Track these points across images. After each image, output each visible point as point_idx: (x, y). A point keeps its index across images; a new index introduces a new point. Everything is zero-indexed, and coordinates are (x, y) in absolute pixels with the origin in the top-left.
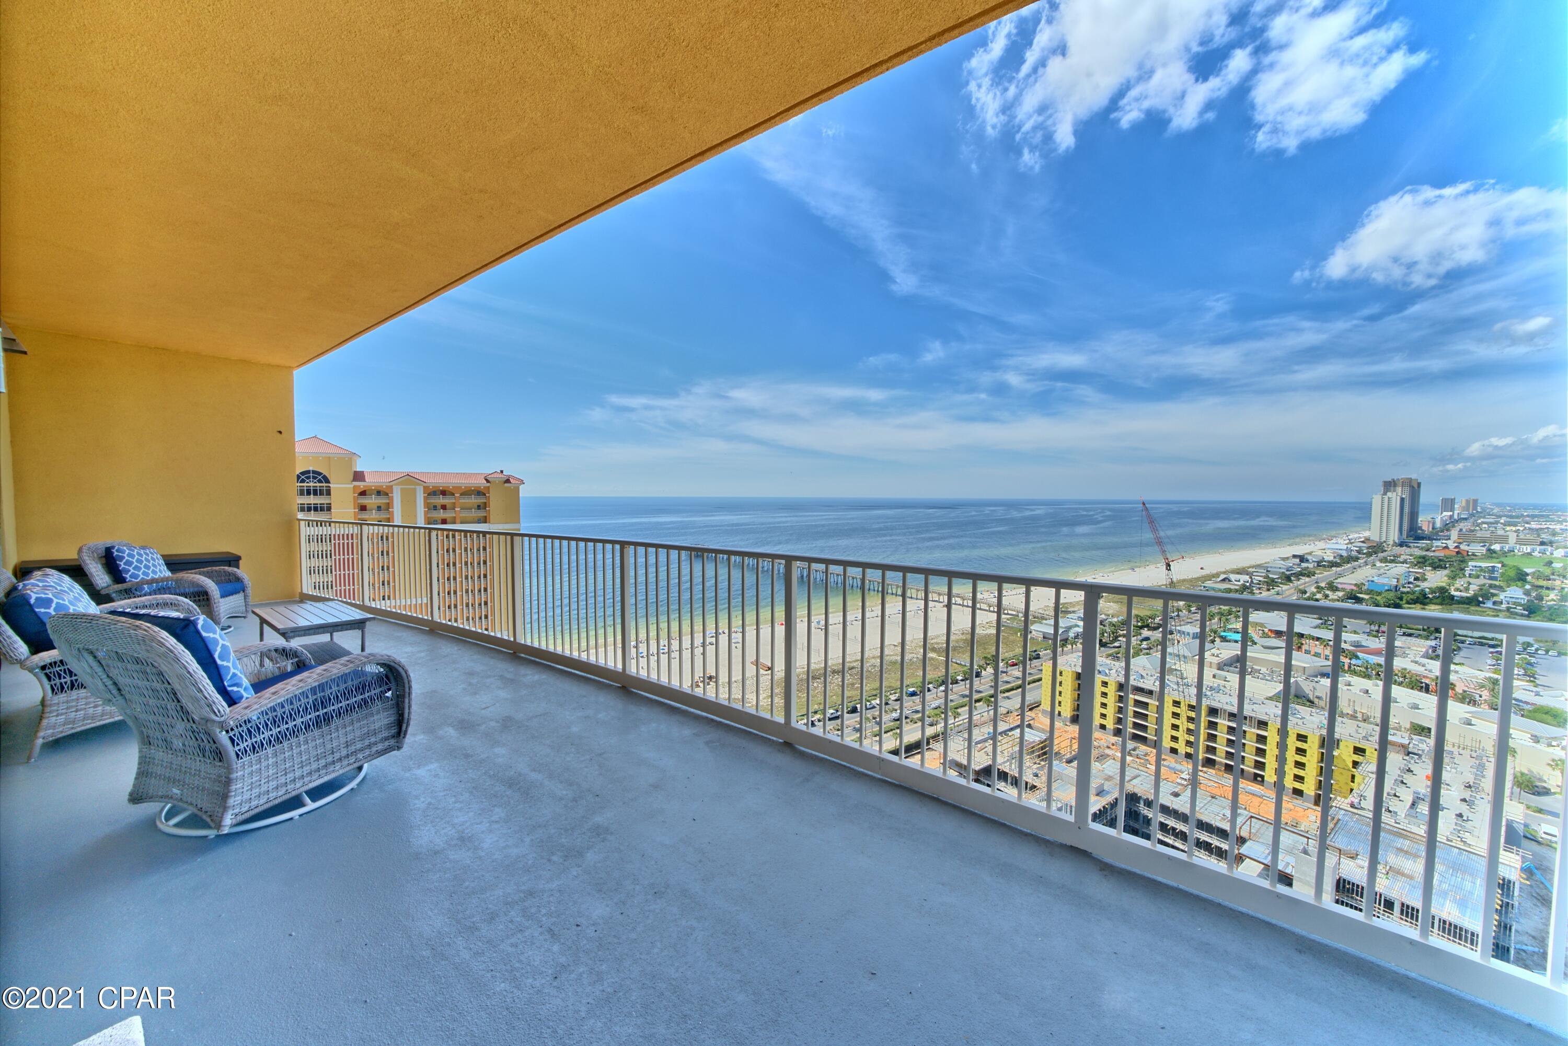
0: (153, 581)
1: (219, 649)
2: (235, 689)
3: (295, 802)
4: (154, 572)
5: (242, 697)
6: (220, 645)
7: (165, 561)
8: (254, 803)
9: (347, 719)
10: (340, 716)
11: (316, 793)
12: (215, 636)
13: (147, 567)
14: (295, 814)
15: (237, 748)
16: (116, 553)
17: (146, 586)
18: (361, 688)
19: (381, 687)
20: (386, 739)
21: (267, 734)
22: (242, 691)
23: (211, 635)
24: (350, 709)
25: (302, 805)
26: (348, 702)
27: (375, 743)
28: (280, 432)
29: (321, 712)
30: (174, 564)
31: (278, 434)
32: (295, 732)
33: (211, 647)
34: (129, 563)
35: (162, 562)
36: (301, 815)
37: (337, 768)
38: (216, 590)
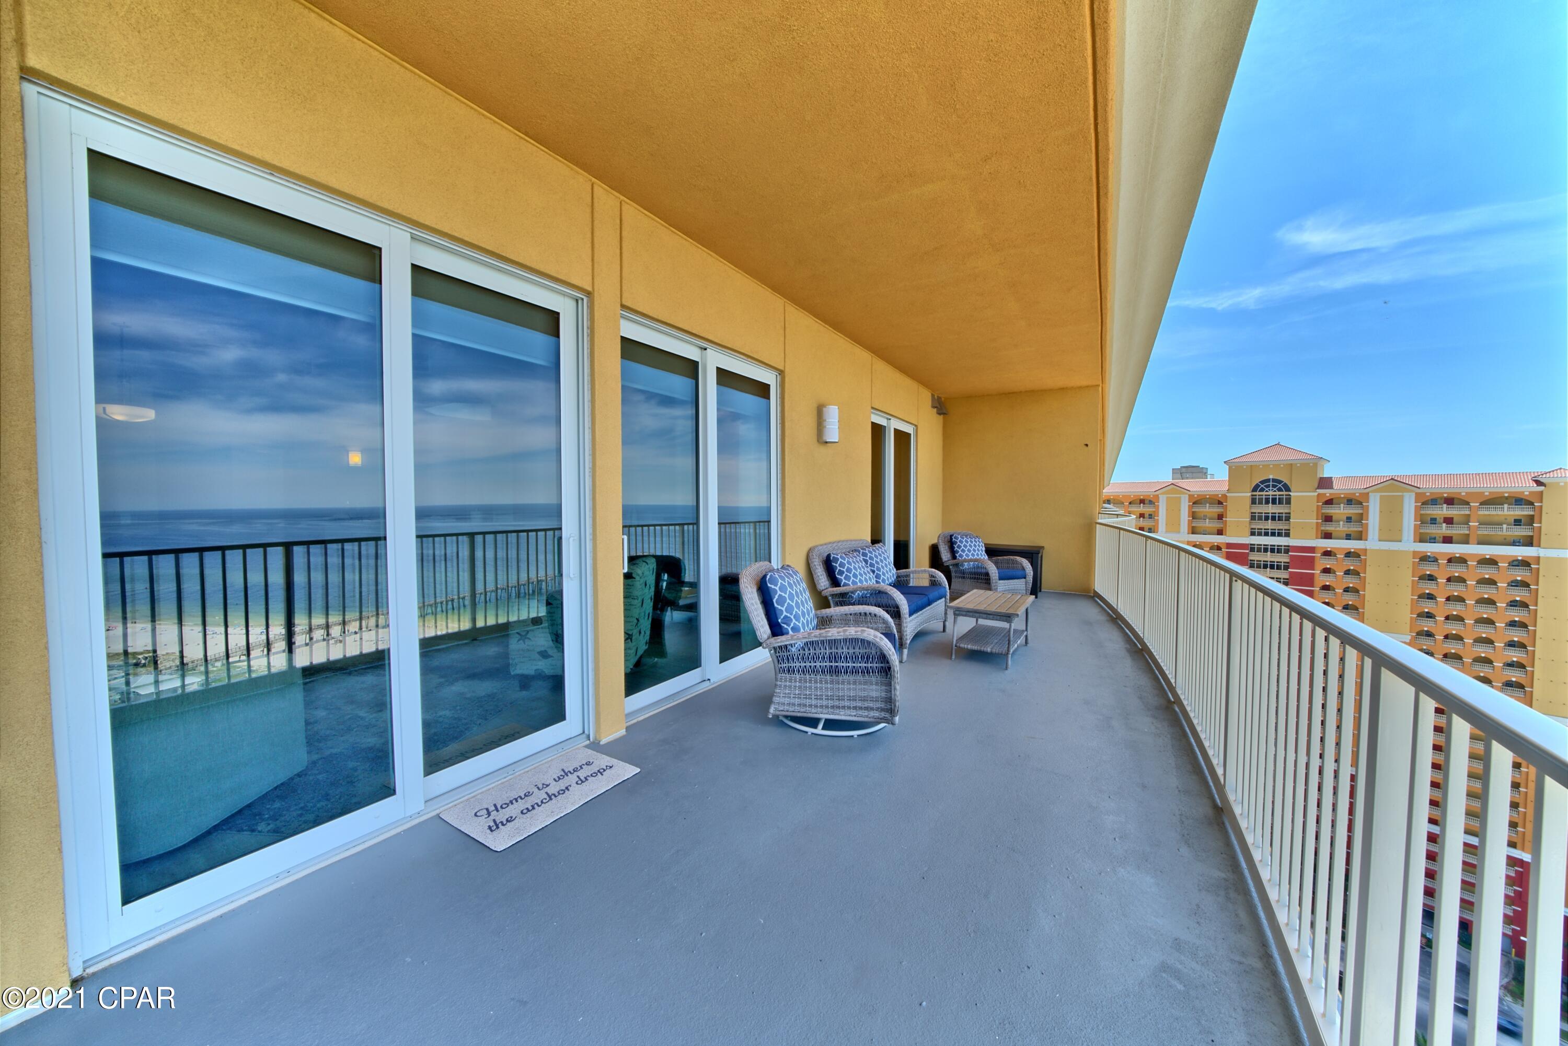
0: (971, 560)
1: (777, 597)
2: (785, 626)
3: (813, 723)
4: (973, 555)
5: (787, 633)
6: (778, 595)
7: (985, 548)
8: (786, 708)
9: (852, 678)
10: (847, 673)
11: (831, 724)
12: (775, 587)
13: (969, 551)
14: (810, 730)
15: (780, 666)
16: (954, 539)
17: (966, 564)
18: (867, 658)
19: (882, 663)
20: (882, 710)
21: (798, 664)
22: (790, 630)
23: (773, 587)
24: (855, 671)
25: (815, 727)
26: (854, 665)
27: (872, 709)
28: (1087, 445)
29: (833, 664)
30: (992, 552)
31: (1085, 447)
32: (814, 671)
33: (772, 593)
34: (959, 547)
35: (984, 549)
36: (812, 734)
37: (841, 713)
38: (995, 573)
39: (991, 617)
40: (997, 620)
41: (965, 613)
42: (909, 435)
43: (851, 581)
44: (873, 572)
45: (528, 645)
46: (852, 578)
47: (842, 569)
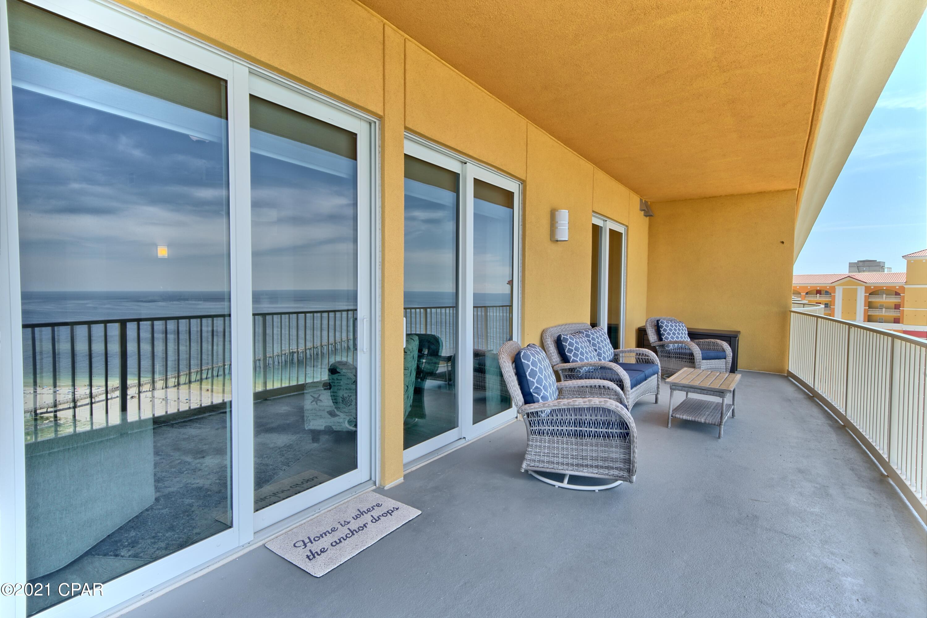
0: (676, 342)
1: (529, 370)
2: (536, 395)
3: (560, 477)
4: (677, 337)
5: (538, 401)
7: (688, 331)
8: (537, 464)
9: (594, 441)
10: (590, 436)
11: (574, 480)
12: (528, 363)
13: (674, 334)
14: (557, 484)
15: (531, 428)
16: (660, 324)
17: (671, 345)
18: (608, 424)
19: (621, 429)
20: (621, 469)
21: (547, 428)
22: (540, 398)
24: (597, 435)
25: (562, 481)
26: (596, 430)
27: (612, 468)
28: (783, 242)
29: (578, 429)
30: (693, 335)
31: (781, 244)
32: (561, 434)
33: (525, 368)
34: (665, 330)
35: (687, 332)
36: (559, 487)
37: (584, 470)
38: (699, 354)
39: (706, 392)
40: (710, 395)
41: (681, 388)
42: (620, 234)
43: (579, 358)
44: (596, 350)
45: (319, 406)
46: (580, 356)
47: (571, 348)
